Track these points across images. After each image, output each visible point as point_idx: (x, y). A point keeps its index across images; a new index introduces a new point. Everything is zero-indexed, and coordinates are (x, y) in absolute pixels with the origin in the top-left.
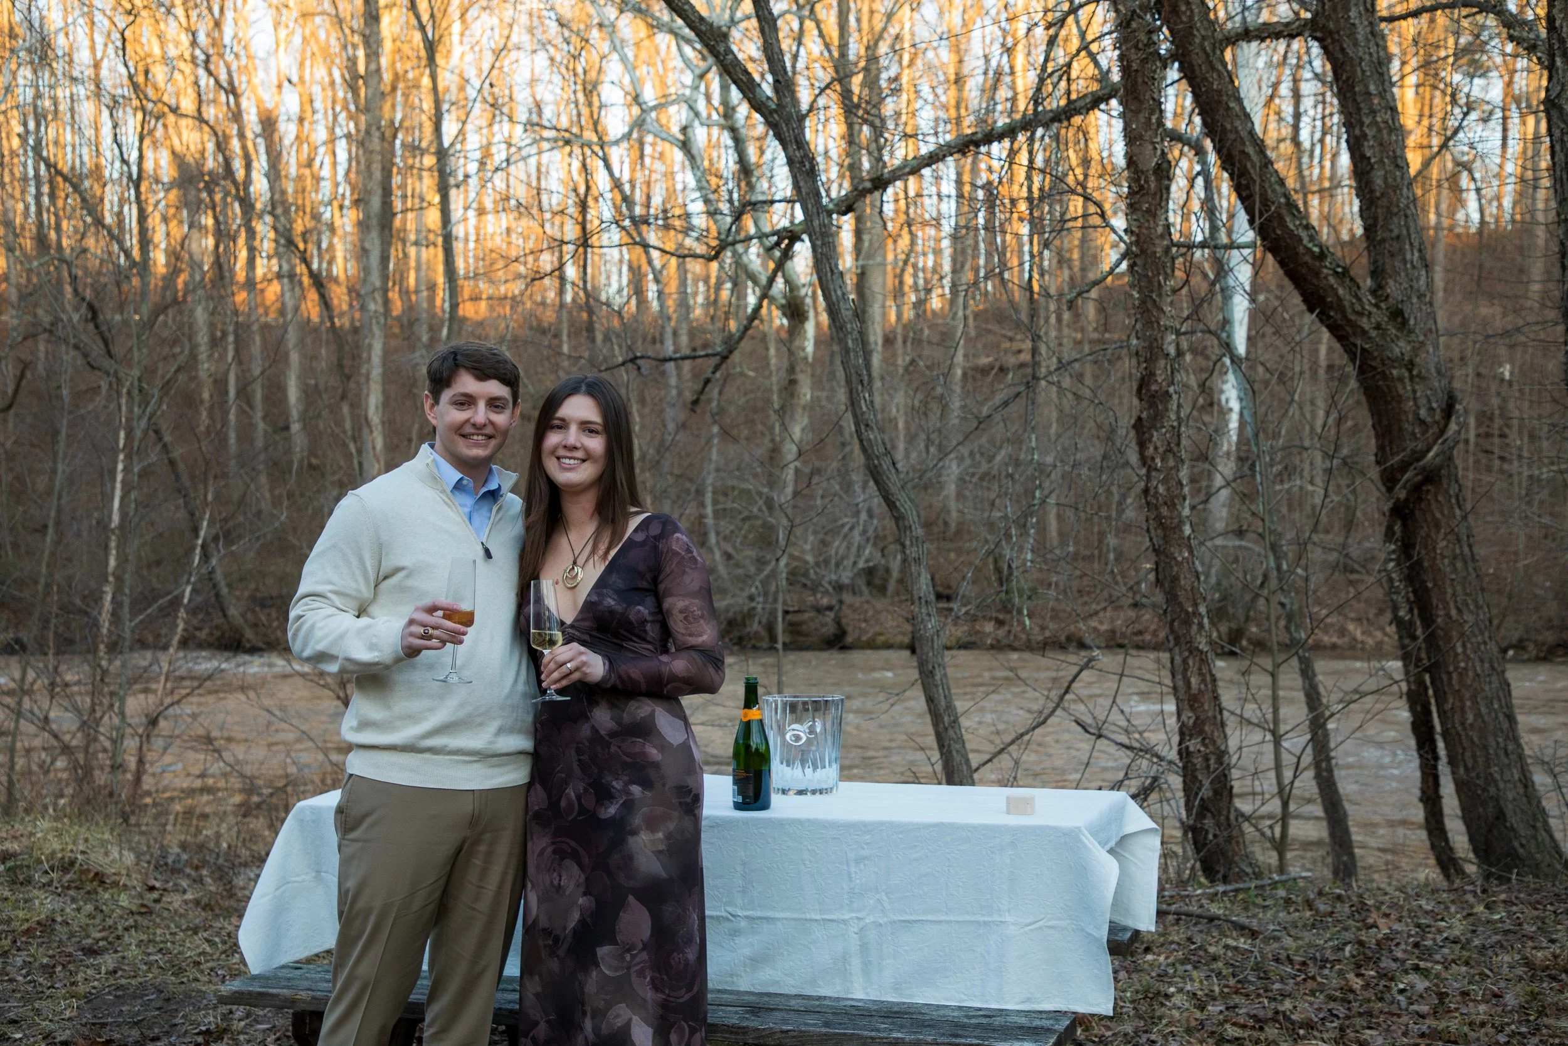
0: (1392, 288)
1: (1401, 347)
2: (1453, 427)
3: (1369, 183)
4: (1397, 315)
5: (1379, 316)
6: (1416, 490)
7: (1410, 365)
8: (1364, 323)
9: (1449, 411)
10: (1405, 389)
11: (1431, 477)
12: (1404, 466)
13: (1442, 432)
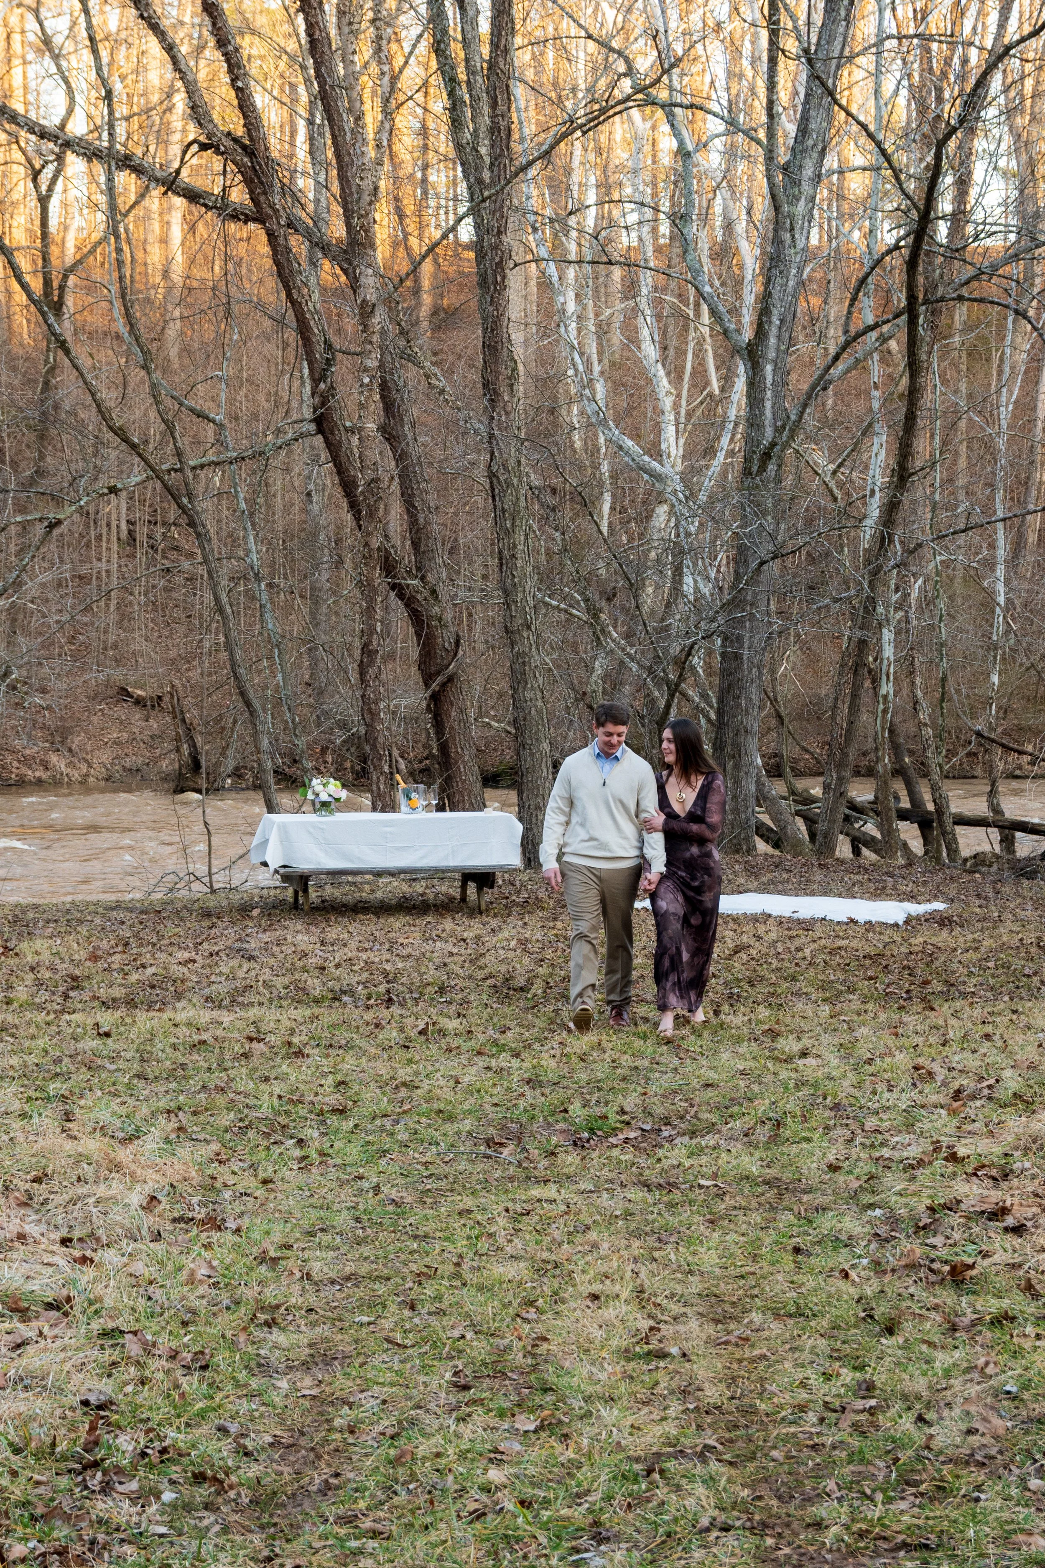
0: (430, 577)
1: (436, 610)
2: (461, 652)
3: (417, 520)
4: (433, 592)
5: (426, 593)
6: (443, 685)
7: (440, 619)
8: (419, 597)
9: (457, 643)
10: (438, 633)
11: (450, 679)
12: (438, 673)
13: (456, 654)
